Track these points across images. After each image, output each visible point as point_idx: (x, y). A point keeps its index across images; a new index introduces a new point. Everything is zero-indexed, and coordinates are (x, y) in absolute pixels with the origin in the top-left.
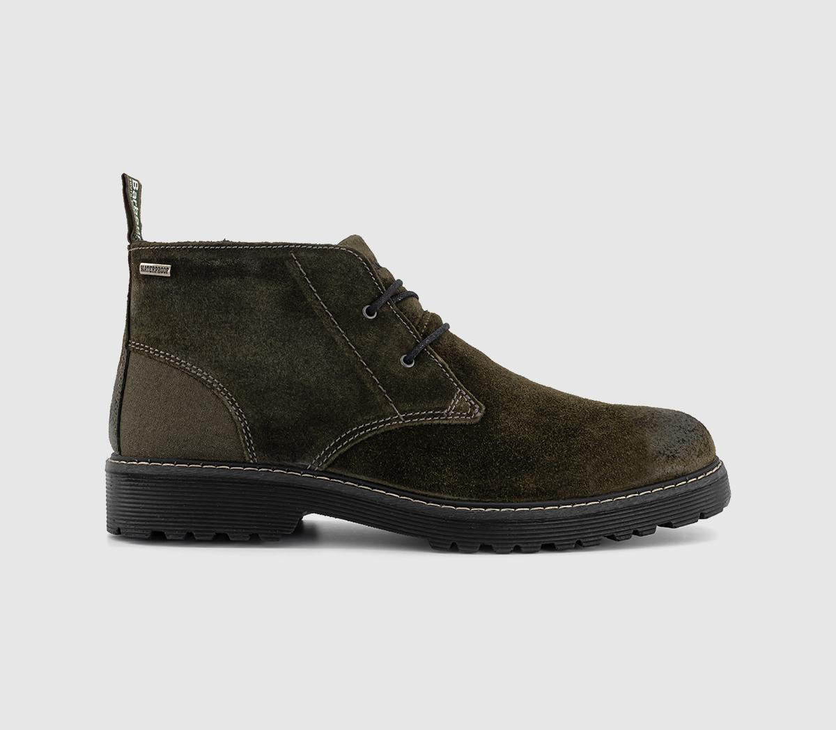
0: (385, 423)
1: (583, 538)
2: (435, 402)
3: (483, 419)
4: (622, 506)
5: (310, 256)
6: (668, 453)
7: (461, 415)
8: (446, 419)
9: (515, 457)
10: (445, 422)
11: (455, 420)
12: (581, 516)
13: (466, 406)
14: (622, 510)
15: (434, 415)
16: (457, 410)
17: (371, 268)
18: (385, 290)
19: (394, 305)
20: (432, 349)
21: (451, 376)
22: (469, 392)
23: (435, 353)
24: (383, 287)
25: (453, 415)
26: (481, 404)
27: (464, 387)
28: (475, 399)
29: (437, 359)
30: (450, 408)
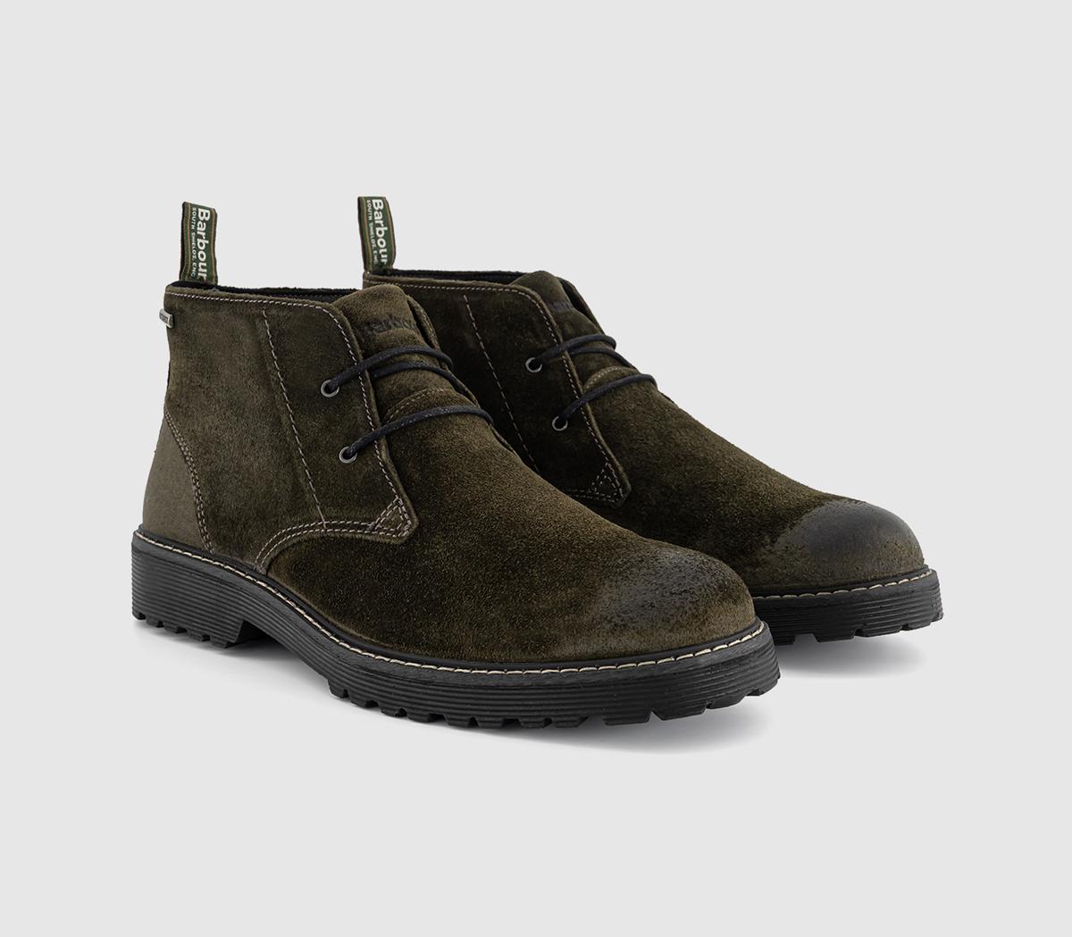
0: (309, 528)
1: (480, 716)
2: (363, 511)
3: (410, 538)
4: (530, 683)
5: (281, 314)
6: (616, 620)
7: (388, 531)
8: (369, 534)
9: (431, 594)
10: (369, 538)
11: (381, 536)
12: (476, 687)
13: (398, 521)
14: (527, 688)
15: (359, 527)
16: (386, 523)
17: (347, 333)
18: (361, 361)
19: (369, 381)
20: (383, 442)
21: (392, 479)
22: (408, 503)
23: (384, 447)
24: (361, 357)
25: (380, 530)
26: (416, 520)
27: (405, 496)
28: (413, 511)
29: (381, 456)
30: (379, 521)
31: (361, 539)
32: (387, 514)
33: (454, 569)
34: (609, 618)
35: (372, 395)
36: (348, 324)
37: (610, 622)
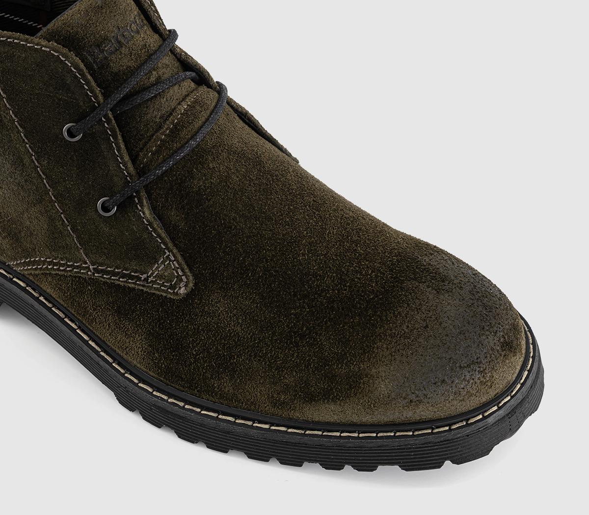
2: (133, 262)
3: (188, 296)
7: (162, 285)
8: (143, 285)
10: (143, 289)
11: (156, 289)
12: (276, 442)
13: (172, 276)
15: (132, 277)
16: (160, 277)
17: (83, 76)
18: (102, 101)
19: (114, 121)
20: (143, 194)
21: (159, 236)
22: (180, 258)
23: (145, 202)
24: (101, 98)
25: (153, 282)
26: (191, 278)
27: (175, 251)
28: (186, 267)
29: (144, 214)
30: (152, 274)
31: (134, 289)
32: (158, 268)
33: (239, 329)
34: (404, 395)
35: (120, 137)
36: (82, 66)
37: (405, 398)
